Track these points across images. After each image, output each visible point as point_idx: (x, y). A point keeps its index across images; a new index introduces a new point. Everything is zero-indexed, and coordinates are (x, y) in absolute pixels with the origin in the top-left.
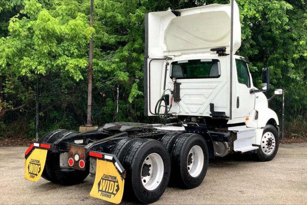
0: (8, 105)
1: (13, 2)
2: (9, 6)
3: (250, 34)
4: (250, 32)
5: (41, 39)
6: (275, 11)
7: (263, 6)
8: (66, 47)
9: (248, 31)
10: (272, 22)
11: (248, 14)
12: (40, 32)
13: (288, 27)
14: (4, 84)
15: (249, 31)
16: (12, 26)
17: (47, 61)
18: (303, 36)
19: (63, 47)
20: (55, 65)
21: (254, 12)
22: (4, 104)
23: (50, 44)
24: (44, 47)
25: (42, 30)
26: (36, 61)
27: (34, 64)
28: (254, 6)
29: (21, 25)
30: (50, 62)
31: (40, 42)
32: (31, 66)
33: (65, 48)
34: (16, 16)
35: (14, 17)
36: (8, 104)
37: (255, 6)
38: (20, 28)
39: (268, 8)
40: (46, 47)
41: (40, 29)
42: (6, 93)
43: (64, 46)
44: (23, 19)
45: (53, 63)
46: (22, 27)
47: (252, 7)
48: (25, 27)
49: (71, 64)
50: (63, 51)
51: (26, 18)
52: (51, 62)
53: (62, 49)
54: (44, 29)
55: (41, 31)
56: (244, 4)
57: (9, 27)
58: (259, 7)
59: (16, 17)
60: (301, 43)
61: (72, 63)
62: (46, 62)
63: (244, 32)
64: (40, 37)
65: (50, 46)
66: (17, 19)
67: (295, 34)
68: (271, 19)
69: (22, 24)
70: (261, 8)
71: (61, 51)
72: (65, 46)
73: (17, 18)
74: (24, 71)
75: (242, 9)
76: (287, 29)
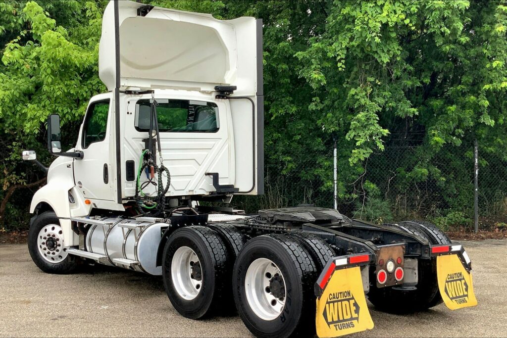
0: (18, 180)
1: (21, 17)
2: (15, 23)
3: (399, 53)
4: (398, 50)
5: (51, 74)
6: (438, 12)
7: (419, 5)
8: (95, 85)
9: (394, 48)
10: (434, 32)
11: (389, 19)
12: (48, 64)
13: (466, 38)
14: (9, 147)
15: (396, 49)
16: (8, 55)
17: (64, 108)
18: (500, 52)
19: (90, 86)
20: (77, 115)
21: (400, 17)
22: (12, 178)
23: (66, 82)
24: (57, 87)
25: (51, 61)
26: (49, 110)
27: (44, 113)
28: (401, 5)
29: (22, 54)
30: (69, 111)
31: (50, 80)
32: (39, 117)
33: (94, 87)
34: (15, 40)
35: (13, 41)
36: (18, 177)
37: (405, 5)
38: (21, 58)
39: (427, 7)
40: (60, 86)
41: (49, 60)
42: (13, 161)
43: (91, 84)
44: (28, 44)
45: (73, 112)
46: (25, 57)
47: (399, 8)
48: (29, 57)
49: (101, 112)
50: (91, 92)
51: (33, 43)
52: (71, 110)
53: (89, 89)
54: (54, 59)
55: (50, 63)
56: (384, 4)
57: (4, 57)
58: (412, 7)
59: (14, 42)
60: (494, 65)
61: (103, 111)
62: (62, 111)
63: (387, 51)
64: (49, 71)
65: (66, 85)
66: (18, 45)
67: (488, 50)
68: (432, 27)
69: (25, 53)
70: (414, 9)
71: (87, 92)
72: (93, 84)
73: (17, 43)
74: (28, 125)
75: (379, 12)
76: (464, 42)
